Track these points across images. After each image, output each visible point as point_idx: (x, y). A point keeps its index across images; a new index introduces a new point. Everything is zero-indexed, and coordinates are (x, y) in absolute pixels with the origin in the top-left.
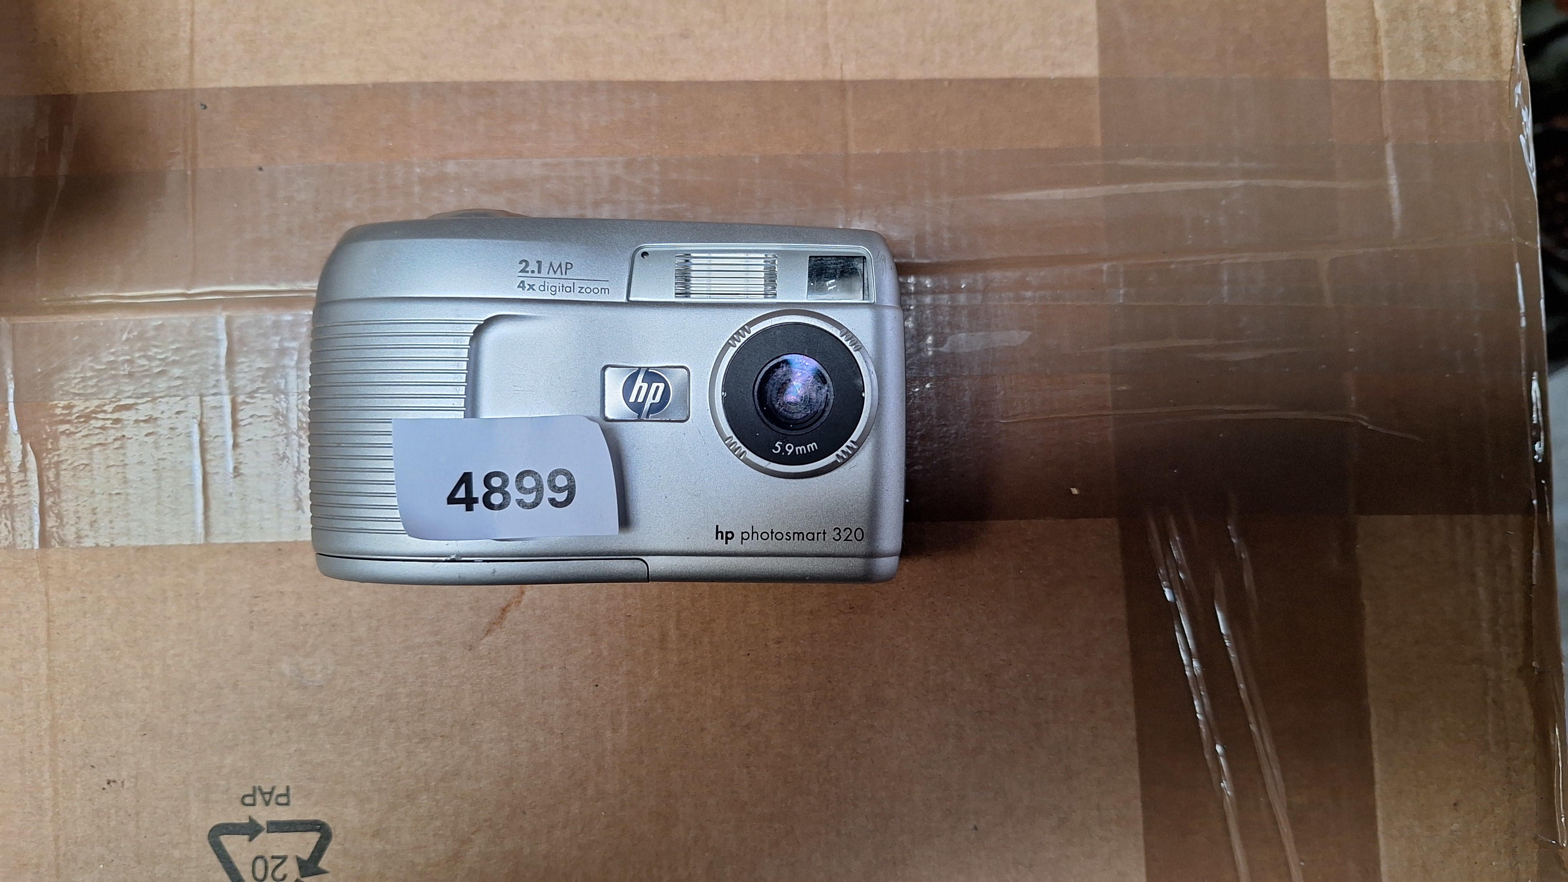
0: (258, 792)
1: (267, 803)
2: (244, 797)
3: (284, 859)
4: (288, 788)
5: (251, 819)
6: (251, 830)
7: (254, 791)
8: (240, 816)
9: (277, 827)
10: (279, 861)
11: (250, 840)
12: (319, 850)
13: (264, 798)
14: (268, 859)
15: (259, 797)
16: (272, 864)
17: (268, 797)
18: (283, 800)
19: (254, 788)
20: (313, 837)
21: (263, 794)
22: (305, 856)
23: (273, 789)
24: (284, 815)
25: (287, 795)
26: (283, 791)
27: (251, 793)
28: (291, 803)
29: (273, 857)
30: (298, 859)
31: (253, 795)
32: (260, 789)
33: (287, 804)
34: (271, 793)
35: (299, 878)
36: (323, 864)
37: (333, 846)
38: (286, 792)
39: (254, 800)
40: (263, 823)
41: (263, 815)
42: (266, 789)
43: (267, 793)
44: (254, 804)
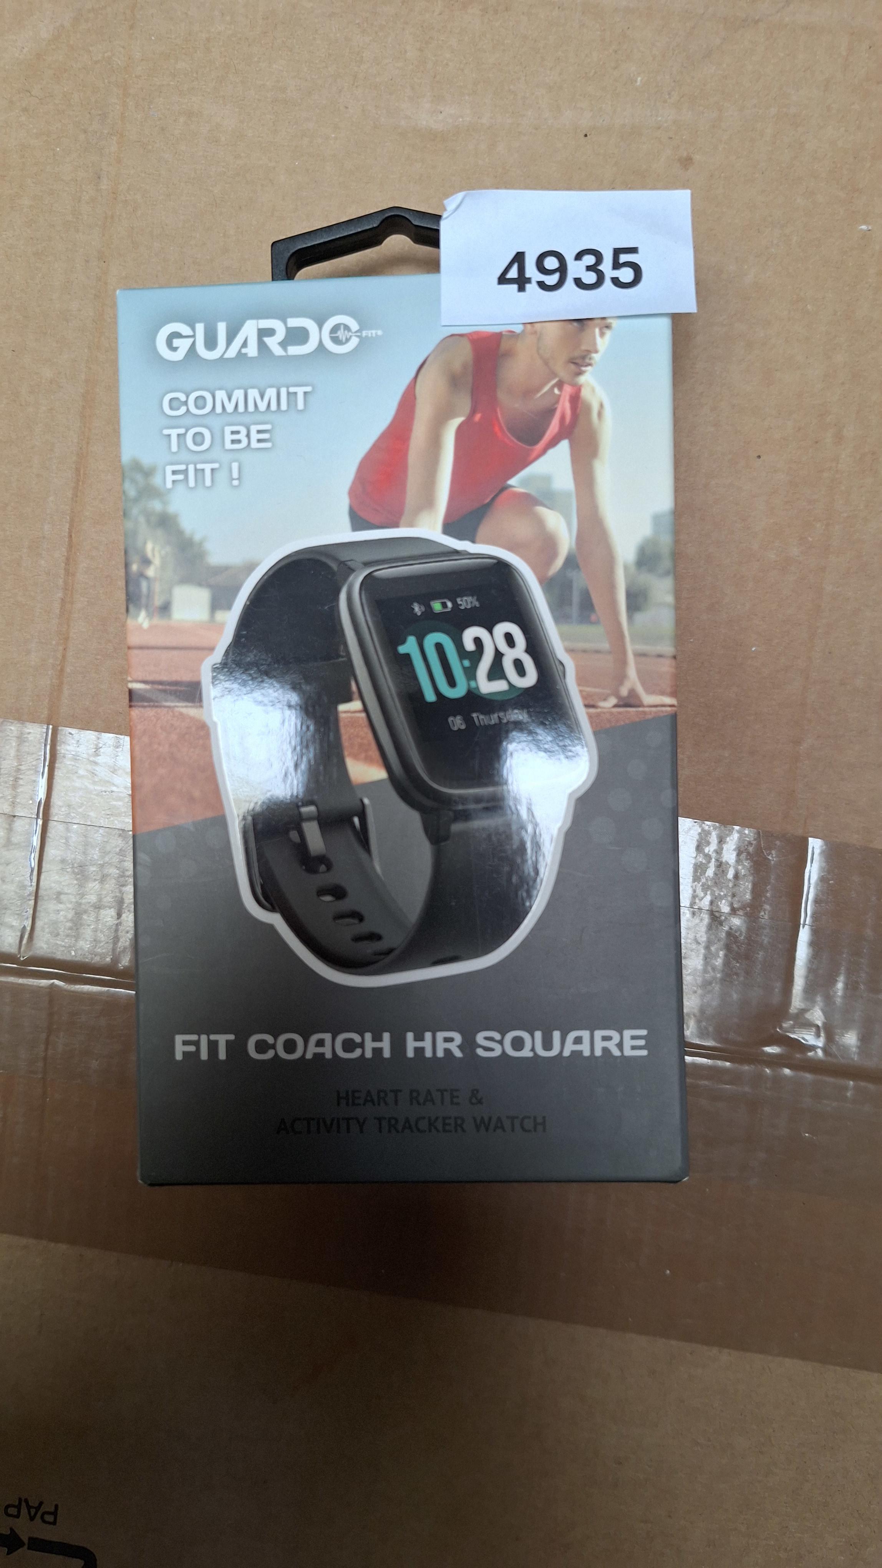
0: (23, 1504)
1: (32, 1519)
2: (8, 1507)
4: (57, 1506)
5: (12, 1532)
6: (11, 1543)
7: (20, 1503)
8: (1, 1526)
9: (40, 1546)
13: (29, 1513)
15: (24, 1511)
17: (35, 1511)
18: (50, 1518)
19: (20, 1500)
21: (29, 1507)
23: (41, 1504)
24: (49, 1536)
25: (55, 1514)
26: (52, 1509)
27: (16, 1504)
28: (58, 1524)
31: (19, 1507)
32: (26, 1501)
33: (54, 1523)
34: (38, 1509)
38: (54, 1510)
39: (19, 1512)
40: (25, 1539)
41: (27, 1530)
42: (34, 1503)
43: (33, 1507)
44: (18, 1516)
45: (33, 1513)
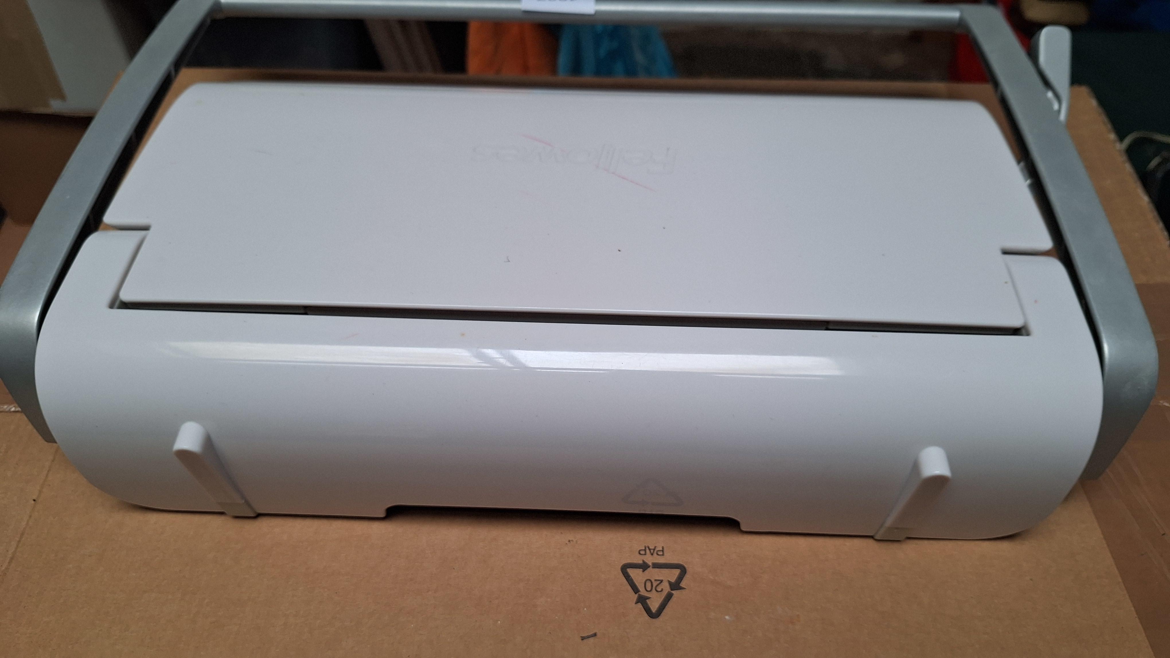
0: (647, 548)
1: (652, 554)
4: (663, 548)
5: (643, 561)
6: (644, 567)
8: (638, 560)
9: (658, 566)
10: (658, 582)
11: (643, 571)
12: (680, 578)
14: (653, 581)
15: (648, 551)
16: (655, 584)
17: (653, 552)
18: (661, 553)
20: (677, 572)
21: (650, 550)
22: (673, 580)
23: (655, 547)
24: (661, 560)
27: (644, 548)
28: (665, 555)
29: (655, 580)
30: (669, 582)
31: (645, 550)
32: (649, 548)
33: (663, 555)
34: (654, 550)
35: (669, 590)
36: (682, 584)
37: (687, 576)
38: (661, 549)
39: (646, 552)
41: (650, 560)
42: (652, 547)
43: (652, 549)
44: (645, 554)
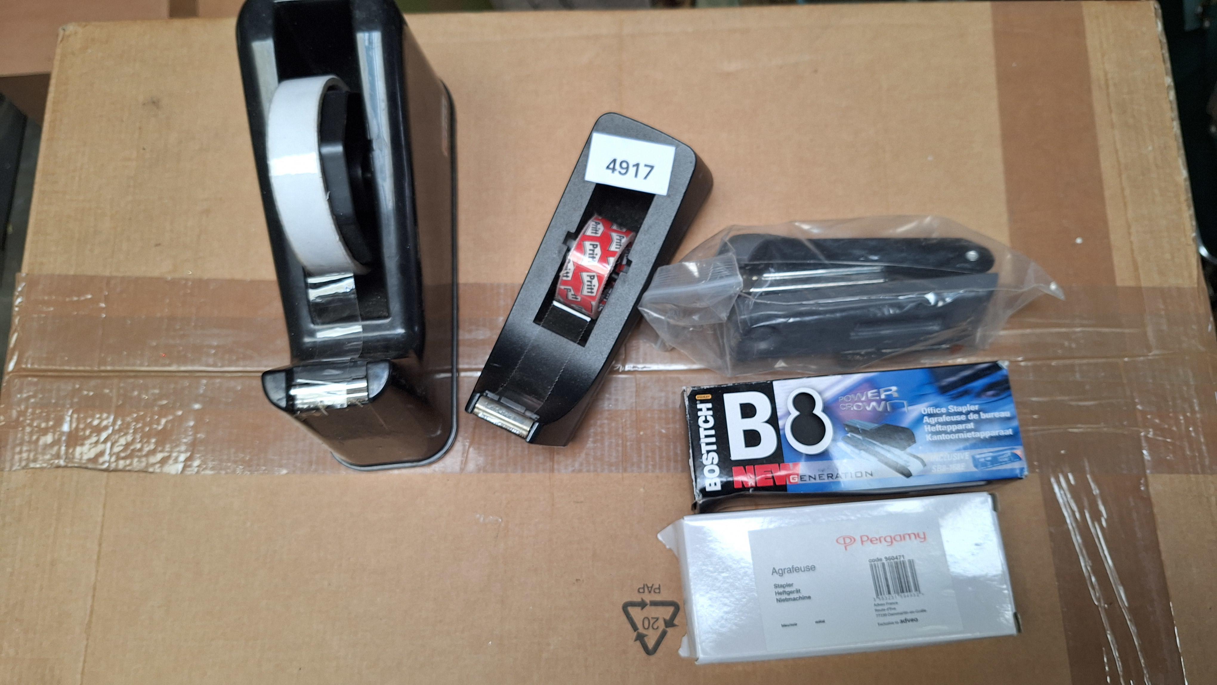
2: (639, 589)
3: (657, 619)
4: (659, 586)
5: (642, 599)
6: (642, 605)
7: (644, 586)
8: (637, 598)
9: (654, 604)
11: (642, 609)
12: (674, 615)
13: (648, 590)
14: (650, 619)
16: (651, 622)
18: (657, 591)
19: (644, 584)
20: (671, 609)
21: (648, 587)
22: (668, 617)
24: (658, 598)
25: (659, 588)
28: (661, 592)
29: (652, 618)
30: (665, 620)
31: (644, 588)
34: (652, 587)
35: (664, 628)
36: (676, 622)
37: (680, 614)
39: (644, 590)
40: (648, 602)
41: (648, 598)
42: (650, 585)
44: (644, 592)
45: (650, 589)
